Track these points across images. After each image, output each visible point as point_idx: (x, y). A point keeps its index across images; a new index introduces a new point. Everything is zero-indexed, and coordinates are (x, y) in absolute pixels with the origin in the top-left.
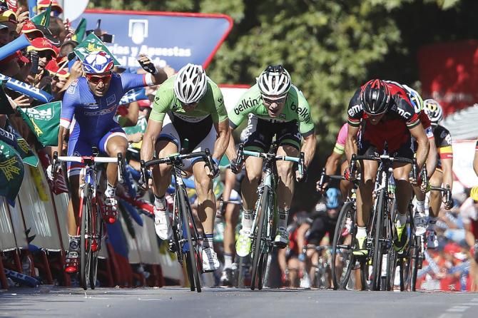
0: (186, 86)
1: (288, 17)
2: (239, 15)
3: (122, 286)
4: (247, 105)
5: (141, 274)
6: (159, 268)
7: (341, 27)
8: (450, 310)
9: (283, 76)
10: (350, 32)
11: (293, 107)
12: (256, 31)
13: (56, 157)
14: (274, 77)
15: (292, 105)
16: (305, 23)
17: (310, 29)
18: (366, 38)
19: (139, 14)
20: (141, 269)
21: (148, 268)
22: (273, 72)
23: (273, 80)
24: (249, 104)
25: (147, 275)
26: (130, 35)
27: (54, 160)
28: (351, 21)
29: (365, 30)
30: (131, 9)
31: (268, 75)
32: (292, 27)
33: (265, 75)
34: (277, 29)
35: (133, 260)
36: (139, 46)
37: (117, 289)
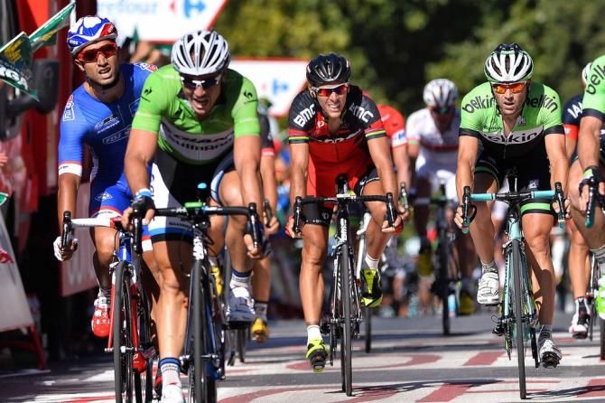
0: (193, 47)
13: (67, 221)
23: (506, 62)
27: (66, 226)
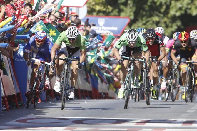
1: (147, 18)
2: (132, 17)
3: (96, 99)
4: (122, 42)
5: (102, 96)
6: (108, 94)
7: (162, 21)
8: (195, 106)
9: (136, 34)
10: (165, 23)
11: (139, 43)
12: (137, 22)
14: (132, 34)
15: (139, 42)
16: (152, 20)
17: (153, 22)
18: (170, 25)
19: (102, 17)
20: (102, 94)
21: (105, 93)
22: (132, 32)
24: (123, 41)
25: (104, 96)
26: (99, 23)
28: (166, 19)
29: (170, 22)
30: (99, 15)
31: (130, 33)
32: (148, 21)
33: (129, 33)
34: (144, 22)
35: (100, 91)
36: (102, 27)
37: (95, 100)
